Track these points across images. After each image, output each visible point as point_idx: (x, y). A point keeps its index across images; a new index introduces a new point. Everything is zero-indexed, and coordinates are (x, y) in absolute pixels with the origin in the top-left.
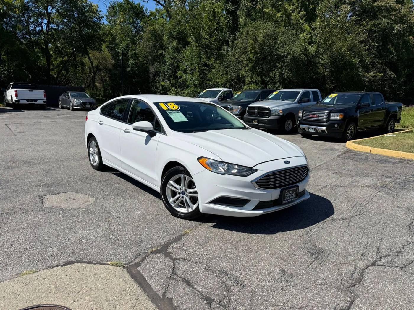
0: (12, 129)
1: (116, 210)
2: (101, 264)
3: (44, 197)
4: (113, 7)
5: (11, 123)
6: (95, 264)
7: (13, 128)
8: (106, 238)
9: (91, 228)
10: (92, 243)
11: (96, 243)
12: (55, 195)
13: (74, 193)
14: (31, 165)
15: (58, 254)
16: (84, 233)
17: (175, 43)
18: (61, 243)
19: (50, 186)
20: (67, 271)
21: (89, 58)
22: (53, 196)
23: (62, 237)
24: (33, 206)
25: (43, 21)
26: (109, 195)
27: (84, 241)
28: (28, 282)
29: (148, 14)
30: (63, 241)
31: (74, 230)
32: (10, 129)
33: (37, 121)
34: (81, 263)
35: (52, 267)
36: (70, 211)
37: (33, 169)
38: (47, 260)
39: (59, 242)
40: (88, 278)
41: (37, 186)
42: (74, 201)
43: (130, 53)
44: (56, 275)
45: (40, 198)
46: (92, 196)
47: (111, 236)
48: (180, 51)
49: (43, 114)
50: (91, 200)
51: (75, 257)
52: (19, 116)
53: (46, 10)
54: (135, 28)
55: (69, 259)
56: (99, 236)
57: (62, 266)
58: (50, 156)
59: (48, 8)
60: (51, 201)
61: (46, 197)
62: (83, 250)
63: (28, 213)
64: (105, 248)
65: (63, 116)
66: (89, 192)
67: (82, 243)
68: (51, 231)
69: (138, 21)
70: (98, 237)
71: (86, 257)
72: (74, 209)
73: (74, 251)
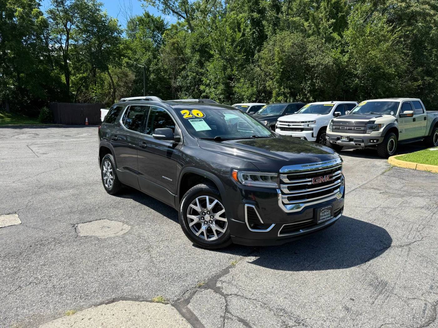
0: (34, 151)
1: (154, 238)
2: (147, 301)
3: (76, 225)
4: (132, 21)
5: (33, 144)
6: (141, 301)
7: (35, 148)
8: (149, 270)
9: (131, 260)
10: (135, 277)
11: (139, 277)
12: (88, 223)
13: (108, 220)
14: (59, 190)
15: (101, 290)
16: (125, 266)
17: (197, 57)
18: (102, 277)
19: (81, 213)
20: (112, 310)
21: (109, 74)
22: (86, 224)
23: (102, 271)
24: (67, 236)
25: (62, 37)
26: (144, 222)
27: (126, 275)
28: (73, 323)
29: (170, 27)
30: (103, 275)
31: (113, 262)
32: (32, 150)
33: (59, 141)
34: (126, 300)
35: (96, 305)
36: (106, 240)
37: (62, 194)
38: (90, 298)
39: (99, 277)
40: (136, 317)
41: (68, 213)
42: (109, 229)
43: (152, 67)
44: (102, 315)
45: (73, 227)
46: (127, 223)
47: (153, 269)
48: (203, 64)
49: (63, 133)
50: (127, 228)
51: (119, 294)
52: (40, 136)
53: (66, 26)
54: (156, 41)
55: (113, 296)
56: (141, 268)
57: (106, 304)
58: (77, 179)
59: (68, 24)
60: (84, 230)
61: (79, 225)
62: (126, 285)
63: (63, 244)
64: (149, 282)
65: (84, 135)
66: (123, 219)
67: (124, 278)
68: (90, 264)
69: (159, 34)
70: (140, 270)
71: (130, 293)
72: (110, 238)
73: (117, 286)
